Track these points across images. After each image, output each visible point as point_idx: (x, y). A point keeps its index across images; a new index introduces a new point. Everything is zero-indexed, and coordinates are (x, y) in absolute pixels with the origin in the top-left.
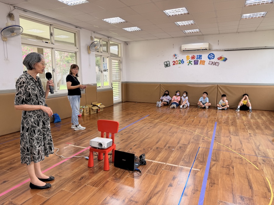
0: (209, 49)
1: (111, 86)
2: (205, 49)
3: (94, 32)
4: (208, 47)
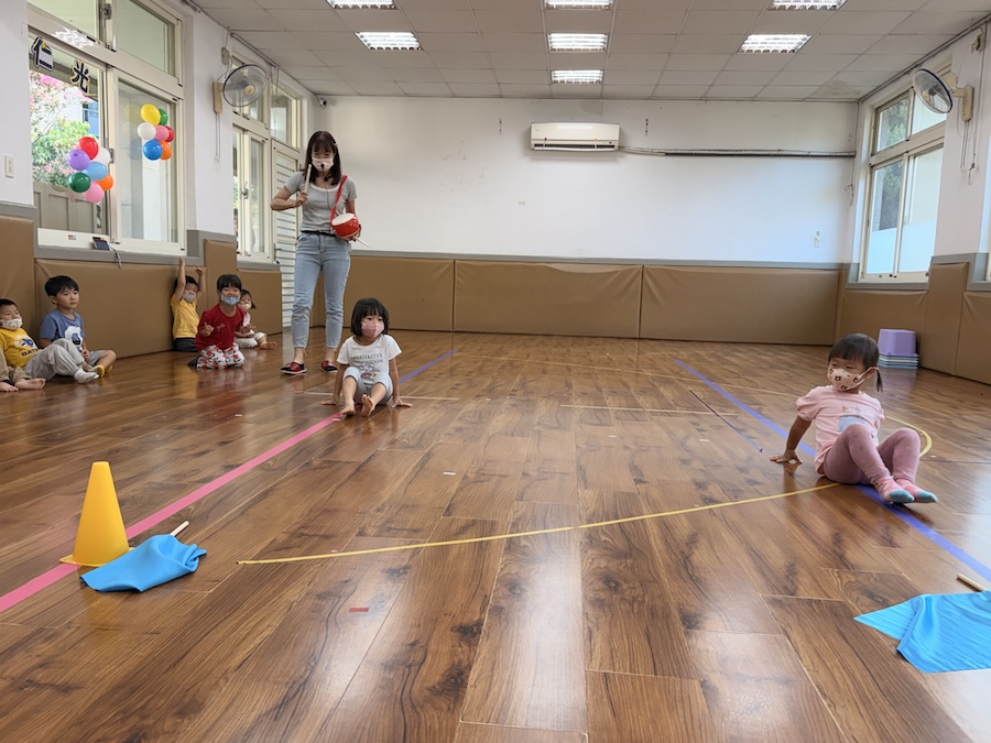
0: (619, 147)
1: (272, 257)
2: (607, 143)
3: (232, 34)
4: (617, 138)
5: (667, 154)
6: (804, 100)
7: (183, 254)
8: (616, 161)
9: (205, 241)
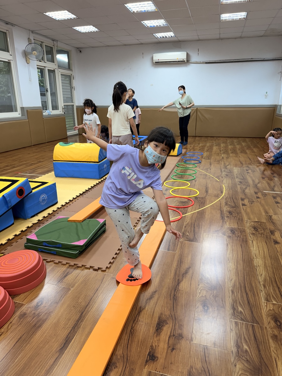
0: (187, 61)
1: (62, 111)
2: (182, 60)
3: (32, 32)
4: (186, 58)
5: (206, 63)
6: (262, 36)
7: (20, 116)
8: (186, 66)
9: (27, 111)
